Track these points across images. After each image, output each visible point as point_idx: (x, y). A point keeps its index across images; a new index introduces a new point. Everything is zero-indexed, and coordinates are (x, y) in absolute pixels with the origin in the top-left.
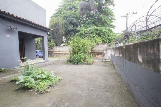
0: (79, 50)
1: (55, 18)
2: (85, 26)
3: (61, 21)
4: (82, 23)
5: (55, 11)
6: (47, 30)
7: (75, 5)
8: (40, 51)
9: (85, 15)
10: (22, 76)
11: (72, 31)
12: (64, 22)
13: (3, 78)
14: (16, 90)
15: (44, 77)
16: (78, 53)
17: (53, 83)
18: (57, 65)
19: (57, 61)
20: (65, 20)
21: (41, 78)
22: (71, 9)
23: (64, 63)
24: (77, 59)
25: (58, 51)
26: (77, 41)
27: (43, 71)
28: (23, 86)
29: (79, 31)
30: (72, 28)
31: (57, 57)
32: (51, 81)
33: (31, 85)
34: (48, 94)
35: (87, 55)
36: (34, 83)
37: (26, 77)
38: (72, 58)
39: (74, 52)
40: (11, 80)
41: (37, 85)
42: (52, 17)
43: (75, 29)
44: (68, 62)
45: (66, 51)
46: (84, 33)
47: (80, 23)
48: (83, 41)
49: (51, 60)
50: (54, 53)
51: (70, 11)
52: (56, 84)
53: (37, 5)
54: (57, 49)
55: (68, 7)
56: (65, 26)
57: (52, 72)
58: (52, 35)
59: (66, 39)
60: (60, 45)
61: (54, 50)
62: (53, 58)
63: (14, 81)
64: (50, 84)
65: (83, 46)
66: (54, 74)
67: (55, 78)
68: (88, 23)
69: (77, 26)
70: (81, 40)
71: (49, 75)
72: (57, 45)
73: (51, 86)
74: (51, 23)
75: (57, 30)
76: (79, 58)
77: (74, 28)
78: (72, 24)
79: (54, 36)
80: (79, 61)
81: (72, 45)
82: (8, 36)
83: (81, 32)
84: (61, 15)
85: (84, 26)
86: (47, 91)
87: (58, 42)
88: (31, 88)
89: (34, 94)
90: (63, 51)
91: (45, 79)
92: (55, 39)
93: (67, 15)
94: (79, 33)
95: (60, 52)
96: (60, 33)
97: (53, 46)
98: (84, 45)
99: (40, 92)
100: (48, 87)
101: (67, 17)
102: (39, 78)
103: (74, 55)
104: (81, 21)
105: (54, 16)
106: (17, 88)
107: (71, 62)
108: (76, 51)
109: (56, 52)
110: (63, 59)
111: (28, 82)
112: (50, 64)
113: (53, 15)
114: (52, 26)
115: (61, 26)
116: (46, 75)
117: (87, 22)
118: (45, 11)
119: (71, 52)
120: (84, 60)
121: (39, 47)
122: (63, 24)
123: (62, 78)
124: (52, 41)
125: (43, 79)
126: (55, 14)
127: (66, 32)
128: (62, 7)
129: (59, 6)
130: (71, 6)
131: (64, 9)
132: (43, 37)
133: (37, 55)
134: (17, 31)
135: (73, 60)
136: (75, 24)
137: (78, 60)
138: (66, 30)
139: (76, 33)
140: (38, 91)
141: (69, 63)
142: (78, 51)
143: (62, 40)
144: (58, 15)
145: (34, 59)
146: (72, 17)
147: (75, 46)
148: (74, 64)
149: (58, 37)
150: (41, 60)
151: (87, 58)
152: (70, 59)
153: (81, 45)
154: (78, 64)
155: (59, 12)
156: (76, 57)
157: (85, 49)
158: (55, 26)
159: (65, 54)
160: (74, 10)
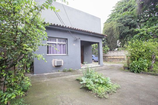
0: (140, 55)
1: (109, 23)
2: (147, 24)
3: (115, 25)
4: (142, 22)
5: (108, 17)
6: (102, 37)
7: (132, 3)
8: (95, 56)
9: (147, 11)
10: (84, 77)
11: (128, 34)
12: (118, 26)
13: (71, 76)
14: (80, 88)
15: (102, 82)
16: (139, 59)
17: (110, 90)
18: (112, 71)
19: (112, 66)
20: (119, 23)
21: (98, 83)
22: (125, 10)
23: (119, 69)
24: (137, 66)
25: (113, 56)
26: (137, 45)
27: (100, 76)
28: (85, 86)
29: (138, 32)
30: (128, 31)
31: (111, 62)
32: (108, 87)
33: (91, 87)
34: (106, 100)
35: (153, 62)
36: (93, 86)
37: (87, 79)
38: (130, 65)
39: (133, 58)
40: (76, 79)
41: (96, 88)
42: (105, 23)
43: (133, 31)
44: (124, 69)
45: (120, 56)
46: (146, 34)
47: (138, 22)
48: (145, 44)
49: (105, 65)
50: (108, 58)
51: (125, 12)
52: (113, 92)
53: (93, 16)
54: (111, 54)
55: (123, 9)
56: (119, 29)
57: (109, 78)
58: (106, 40)
59: (120, 43)
60: (114, 50)
61: (108, 55)
62: (107, 62)
63: (78, 80)
64: (108, 91)
65: (145, 51)
66: (111, 80)
67: (112, 85)
68: (153, 20)
69: (135, 27)
70: (143, 44)
71: (106, 81)
72: (111, 50)
73: (108, 93)
74: (105, 29)
75: (111, 35)
76: (140, 66)
77: (131, 30)
78: (128, 25)
79: (108, 41)
80: (141, 69)
81: (130, 50)
82: (74, 45)
83: (142, 33)
84: (114, 19)
85: (145, 25)
86: (105, 97)
87: (112, 47)
88: (91, 90)
89: (93, 96)
90: (118, 56)
91: (103, 84)
92: (109, 44)
93: (121, 18)
94: (138, 35)
95: (115, 57)
96: (114, 37)
97: (107, 51)
98: (149, 50)
99: (99, 96)
100: (106, 94)
101: (121, 20)
102: (96, 82)
103: (132, 62)
104: (140, 20)
105: (108, 22)
106: (81, 87)
107: (128, 69)
108: (136, 56)
109: (110, 56)
110: (118, 65)
111: (89, 84)
112: (105, 69)
113: (107, 20)
114: (106, 32)
115: (115, 30)
116: (104, 80)
117: (151, 19)
118: (100, 19)
119: (129, 57)
120: (148, 69)
121: (94, 52)
122: (117, 28)
123: (120, 87)
124: (106, 46)
125: (100, 84)
126: (108, 19)
127: (121, 36)
128: (116, 11)
129: (112, 11)
130: (126, 6)
131: (118, 12)
132: (98, 43)
133: (93, 59)
134: (79, 40)
135: (132, 68)
136: (132, 25)
137: (139, 68)
138: (120, 33)
139: (134, 35)
140: (97, 94)
141: (126, 70)
142: (138, 56)
143: (116, 44)
144: (111, 19)
145: (90, 63)
146: (128, 18)
147: (134, 51)
148: (133, 72)
149: (112, 41)
150: (96, 64)
151: (153, 66)
152: (127, 65)
153: (144, 50)
154: (139, 73)
155: (113, 16)
156: (135, 64)
157: (150, 55)
158: (109, 31)
159: (120, 59)
160: (130, 10)
